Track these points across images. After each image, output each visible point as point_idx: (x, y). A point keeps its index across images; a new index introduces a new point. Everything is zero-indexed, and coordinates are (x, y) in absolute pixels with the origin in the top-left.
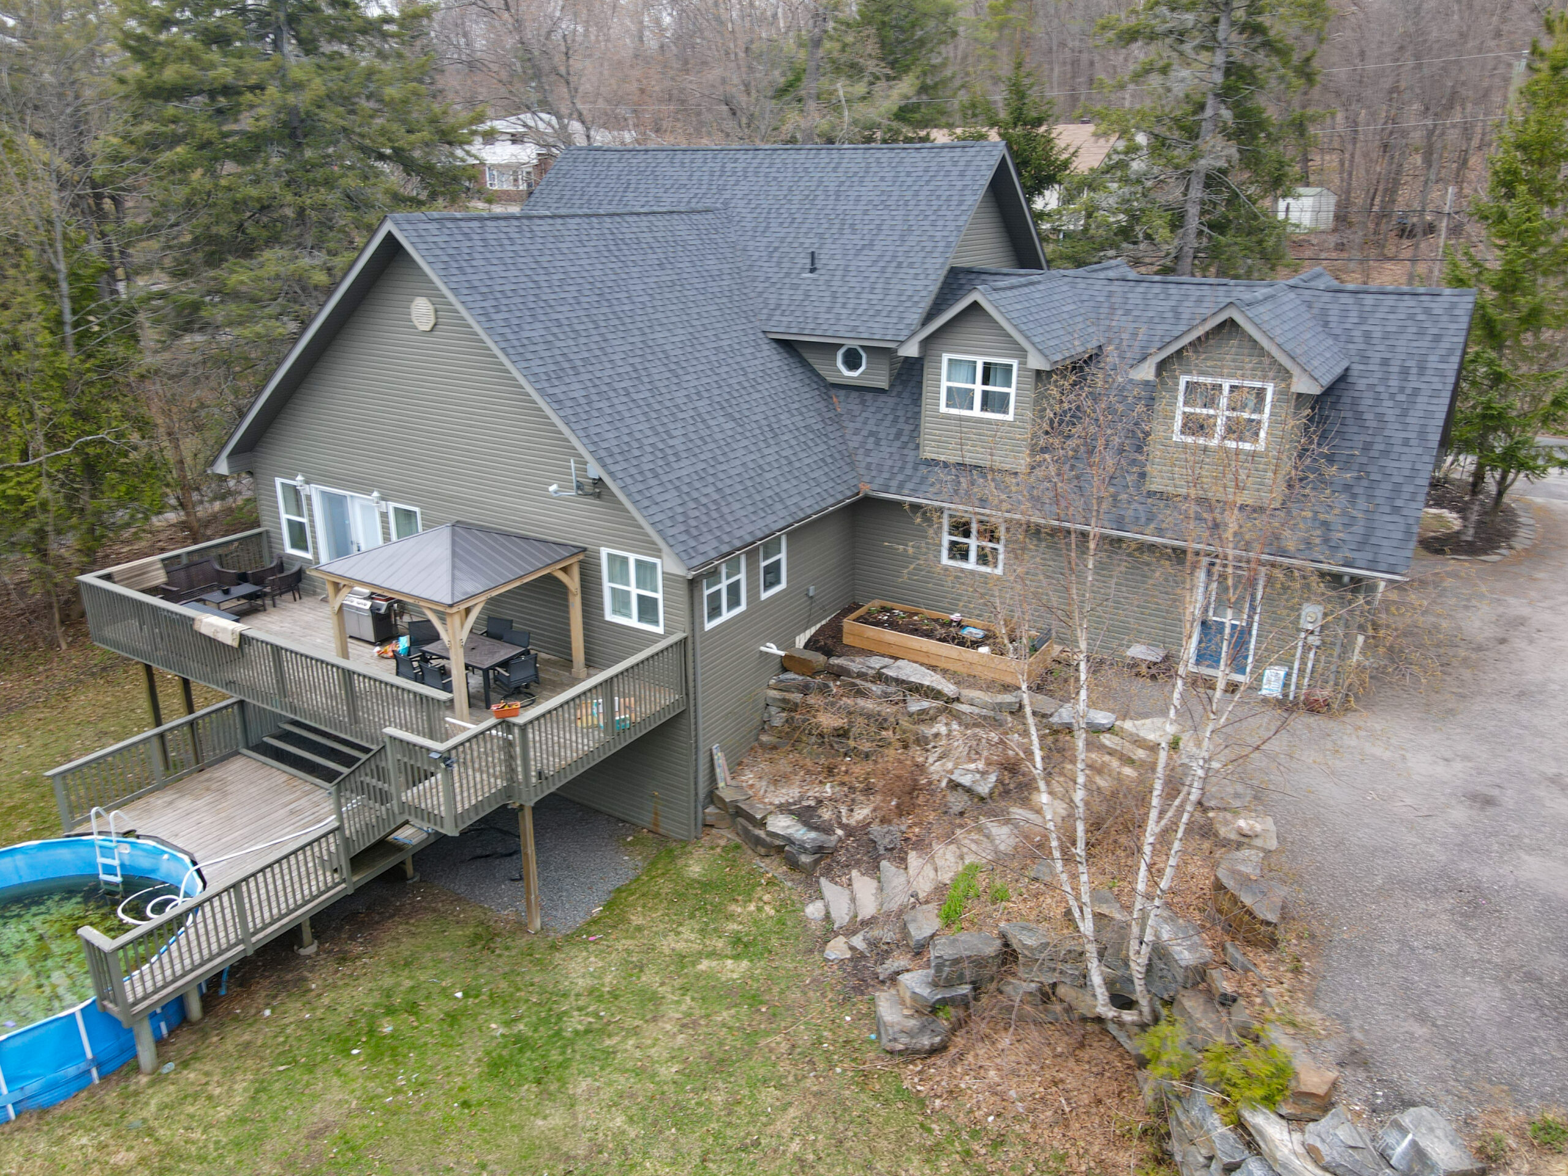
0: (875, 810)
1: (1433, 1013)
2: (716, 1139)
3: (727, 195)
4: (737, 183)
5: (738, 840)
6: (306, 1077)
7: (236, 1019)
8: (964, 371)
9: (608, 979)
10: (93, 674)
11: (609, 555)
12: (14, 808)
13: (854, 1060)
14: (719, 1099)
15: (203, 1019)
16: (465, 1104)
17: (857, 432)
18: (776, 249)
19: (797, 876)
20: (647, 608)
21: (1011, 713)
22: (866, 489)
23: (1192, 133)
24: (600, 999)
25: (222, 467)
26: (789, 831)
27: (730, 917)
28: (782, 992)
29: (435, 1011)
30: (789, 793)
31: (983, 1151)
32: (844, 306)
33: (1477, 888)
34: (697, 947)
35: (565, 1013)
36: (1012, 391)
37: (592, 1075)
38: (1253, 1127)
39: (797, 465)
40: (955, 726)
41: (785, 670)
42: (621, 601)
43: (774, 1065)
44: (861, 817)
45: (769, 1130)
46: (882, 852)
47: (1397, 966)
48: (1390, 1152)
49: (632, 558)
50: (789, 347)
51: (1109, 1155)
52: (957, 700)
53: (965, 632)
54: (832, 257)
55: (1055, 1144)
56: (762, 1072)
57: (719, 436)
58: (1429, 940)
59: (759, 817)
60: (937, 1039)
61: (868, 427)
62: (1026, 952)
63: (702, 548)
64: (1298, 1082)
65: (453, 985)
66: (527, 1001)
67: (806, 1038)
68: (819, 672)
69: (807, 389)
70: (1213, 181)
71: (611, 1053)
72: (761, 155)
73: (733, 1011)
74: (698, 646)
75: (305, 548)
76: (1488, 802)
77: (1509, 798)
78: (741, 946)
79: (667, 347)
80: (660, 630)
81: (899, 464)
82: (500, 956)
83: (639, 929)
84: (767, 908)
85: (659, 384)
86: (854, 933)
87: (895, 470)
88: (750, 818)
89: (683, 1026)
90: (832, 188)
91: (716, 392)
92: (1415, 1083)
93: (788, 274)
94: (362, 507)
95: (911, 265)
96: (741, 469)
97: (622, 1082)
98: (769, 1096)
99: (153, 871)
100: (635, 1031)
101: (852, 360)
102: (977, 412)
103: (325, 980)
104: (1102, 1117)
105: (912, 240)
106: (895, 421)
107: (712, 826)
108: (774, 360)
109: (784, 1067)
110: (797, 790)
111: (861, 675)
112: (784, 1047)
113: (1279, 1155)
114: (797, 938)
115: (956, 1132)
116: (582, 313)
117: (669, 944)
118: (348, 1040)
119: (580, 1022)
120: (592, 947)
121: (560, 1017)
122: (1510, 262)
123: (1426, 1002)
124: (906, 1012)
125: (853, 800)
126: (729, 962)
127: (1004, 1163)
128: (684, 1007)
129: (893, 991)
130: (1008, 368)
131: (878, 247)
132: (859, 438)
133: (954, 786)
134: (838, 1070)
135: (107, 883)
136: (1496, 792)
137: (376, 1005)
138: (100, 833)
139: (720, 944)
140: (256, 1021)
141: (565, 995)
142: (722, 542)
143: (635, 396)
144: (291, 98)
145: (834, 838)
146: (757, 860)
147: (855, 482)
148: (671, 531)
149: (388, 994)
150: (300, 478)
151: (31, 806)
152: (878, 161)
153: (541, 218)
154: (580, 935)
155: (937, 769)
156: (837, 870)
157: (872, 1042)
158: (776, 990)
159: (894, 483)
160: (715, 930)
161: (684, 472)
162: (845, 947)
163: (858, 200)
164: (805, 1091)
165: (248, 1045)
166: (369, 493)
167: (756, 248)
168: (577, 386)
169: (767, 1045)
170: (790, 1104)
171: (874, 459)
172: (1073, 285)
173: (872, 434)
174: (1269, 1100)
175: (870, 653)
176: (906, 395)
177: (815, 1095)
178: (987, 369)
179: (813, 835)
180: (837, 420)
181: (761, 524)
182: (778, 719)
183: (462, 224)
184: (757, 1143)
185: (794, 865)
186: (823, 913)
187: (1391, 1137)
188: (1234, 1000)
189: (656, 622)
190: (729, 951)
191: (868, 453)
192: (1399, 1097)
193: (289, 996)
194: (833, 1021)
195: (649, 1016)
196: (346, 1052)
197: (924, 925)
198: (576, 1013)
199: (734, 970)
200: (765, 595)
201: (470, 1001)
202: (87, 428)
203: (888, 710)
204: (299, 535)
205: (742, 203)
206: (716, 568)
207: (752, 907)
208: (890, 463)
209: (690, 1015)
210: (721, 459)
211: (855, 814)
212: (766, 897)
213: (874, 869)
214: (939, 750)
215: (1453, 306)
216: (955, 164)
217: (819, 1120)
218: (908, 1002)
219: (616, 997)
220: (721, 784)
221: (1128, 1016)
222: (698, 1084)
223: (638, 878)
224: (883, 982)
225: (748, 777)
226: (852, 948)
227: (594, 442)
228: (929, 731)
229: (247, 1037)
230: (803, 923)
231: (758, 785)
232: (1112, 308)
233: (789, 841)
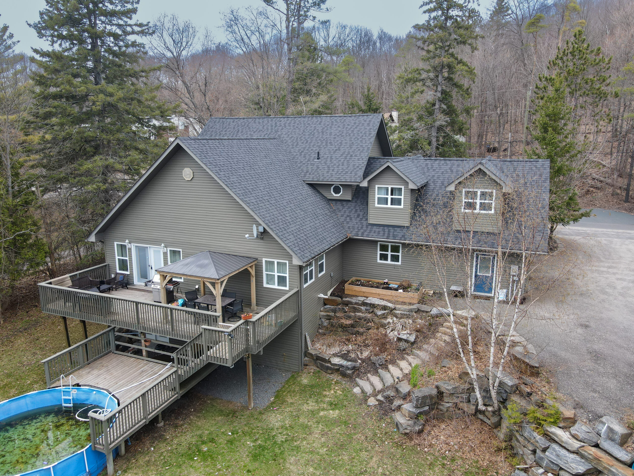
0: (371, 352)
1: (598, 389)
2: (350, 471)
3: (279, 133)
4: (282, 129)
5: (318, 369)
6: (179, 470)
7: (140, 452)
8: (384, 191)
9: (287, 422)
10: (21, 332)
11: (266, 261)
12: (6, 385)
13: (391, 439)
14: (346, 458)
15: (125, 454)
16: (249, 471)
17: (342, 216)
18: (302, 152)
19: (346, 379)
20: (282, 280)
21: (415, 312)
22: (350, 236)
23: (431, 113)
24: (286, 429)
25: (92, 239)
26: (340, 362)
27: (325, 396)
28: (355, 419)
29: (222, 440)
30: (336, 349)
31: (448, 463)
32: (333, 170)
33: (595, 352)
34: (316, 408)
35: (275, 435)
36: (402, 197)
37: (295, 455)
38: (551, 433)
39: (326, 227)
40: (395, 319)
41: (325, 304)
42: (270, 278)
43: (362, 444)
44: (366, 355)
45: (369, 466)
46: (378, 366)
47: (581, 377)
48: (600, 432)
49: (276, 261)
50: (312, 186)
51: (494, 459)
52: (395, 309)
53: (390, 286)
54: (325, 154)
55: (473, 458)
56: (358, 447)
57: (300, 217)
58: (588, 368)
59: (327, 359)
60: (421, 427)
61: (346, 214)
62: (447, 392)
63: (306, 255)
64: (563, 414)
65: (226, 430)
66: (258, 433)
67: (370, 434)
68: (340, 304)
69: (321, 201)
70: (440, 129)
71: (298, 447)
72: (290, 119)
73: (339, 428)
74: (302, 293)
75: (127, 270)
76: (587, 326)
77: (592, 324)
78: (333, 405)
79: (276, 185)
80: (287, 288)
81: (361, 226)
82: (240, 418)
83: (292, 403)
84: (338, 391)
85: (277, 198)
86: (377, 395)
87: (360, 228)
88: (324, 360)
89: (322, 435)
90: (320, 130)
91: (295, 201)
92: (600, 410)
93: (309, 160)
94: (154, 251)
95: (356, 155)
96: (310, 228)
97: (307, 457)
98: (364, 454)
99: (87, 400)
100: (305, 439)
101: (337, 190)
102: (389, 205)
103: (171, 434)
104: (486, 447)
105: (354, 147)
106: (356, 211)
107: (307, 365)
108: (308, 191)
109: (365, 444)
110: (338, 349)
111: (356, 304)
112: (363, 438)
113: (563, 440)
114: (354, 400)
115: (436, 459)
116: (246, 173)
117: (305, 408)
118: (191, 454)
119: (282, 438)
120: (276, 412)
121: (273, 437)
122: (550, 152)
123: (594, 386)
124: (407, 419)
125: (361, 350)
126: (331, 411)
127: (457, 466)
128: (320, 429)
129: (399, 413)
130: (400, 190)
131: (342, 150)
132: (344, 218)
133: (400, 339)
134: (386, 443)
135: (65, 407)
136: (588, 323)
137: (197, 441)
138: (63, 386)
139: (325, 406)
140: (149, 452)
141: (272, 429)
142: (311, 253)
143: (271, 202)
144: (109, 99)
145: (358, 363)
146: (328, 375)
147: (345, 233)
148: (295, 249)
149: (201, 436)
150: (127, 241)
151: (14, 384)
152: (336, 120)
153: (225, 139)
154: (270, 408)
155: (393, 335)
156: (361, 375)
157: (395, 432)
158: (352, 419)
159: (360, 233)
160: (321, 401)
161: (293, 229)
162: (375, 400)
163: (331, 134)
164: (376, 451)
165: (149, 461)
166: (160, 245)
167: (295, 152)
168: (253, 198)
169: (357, 438)
170: (373, 456)
171: (351, 225)
172: (413, 162)
173: (348, 216)
174: (554, 423)
175: (357, 296)
176: (358, 202)
177: (381, 452)
178: (392, 190)
179: (350, 363)
180: (334, 211)
181: (321, 247)
182: (326, 323)
183: (201, 141)
184: (366, 471)
185: (344, 375)
186: (360, 391)
187: (600, 427)
188: (531, 394)
189: (286, 286)
190: (329, 407)
191: (348, 223)
192: (596, 415)
193: (159, 442)
194: (379, 427)
195: (308, 433)
196: (192, 459)
197: (405, 388)
198: (279, 435)
199: (334, 414)
200: (320, 275)
201: (235, 436)
202: (17, 229)
203: (369, 316)
204: (123, 265)
205: (286, 136)
206: (311, 263)
207: (332, 392)
208: (357, 226)
209: (324, 431)
210: (303, 224)
211: (363, 354)
212: (336, 388)
213: (376, 373)
214: (391, 329)
215: (543, 165)
216: (365, 121)
217: (386, 461)
218: (407, 415)
219: (293, 428)
220: (309, 348)
221: (490, 409)
222: (336, 454)
223: (284, 386)
224: (394, 410)
225: (318, 345)
226: (378, 400)
227: (263, 218)
228: (386, 322)
229: (147, 458)
230: (354, 395)
231: (322, 348)
232: (428, 168)
233: (342, 366)
